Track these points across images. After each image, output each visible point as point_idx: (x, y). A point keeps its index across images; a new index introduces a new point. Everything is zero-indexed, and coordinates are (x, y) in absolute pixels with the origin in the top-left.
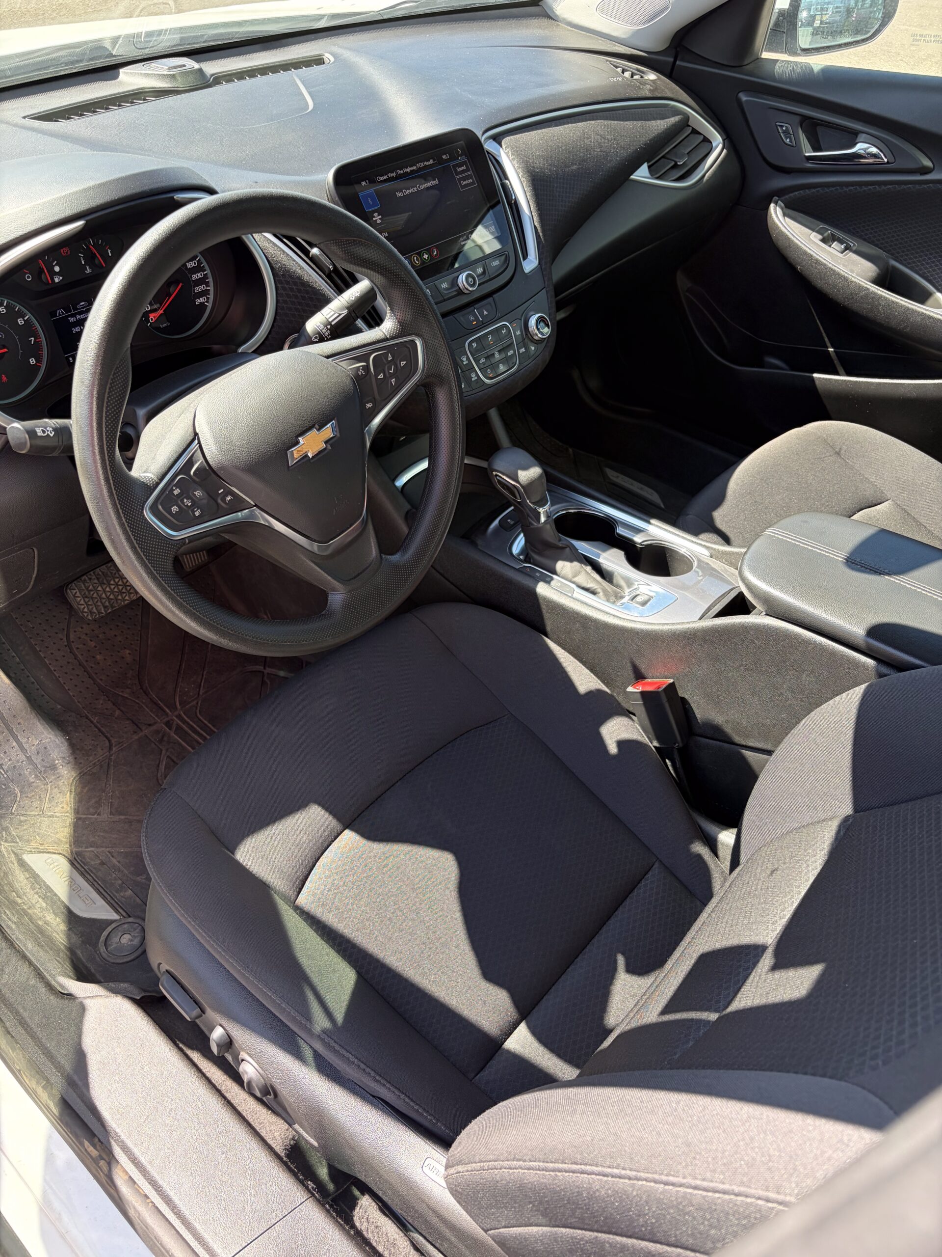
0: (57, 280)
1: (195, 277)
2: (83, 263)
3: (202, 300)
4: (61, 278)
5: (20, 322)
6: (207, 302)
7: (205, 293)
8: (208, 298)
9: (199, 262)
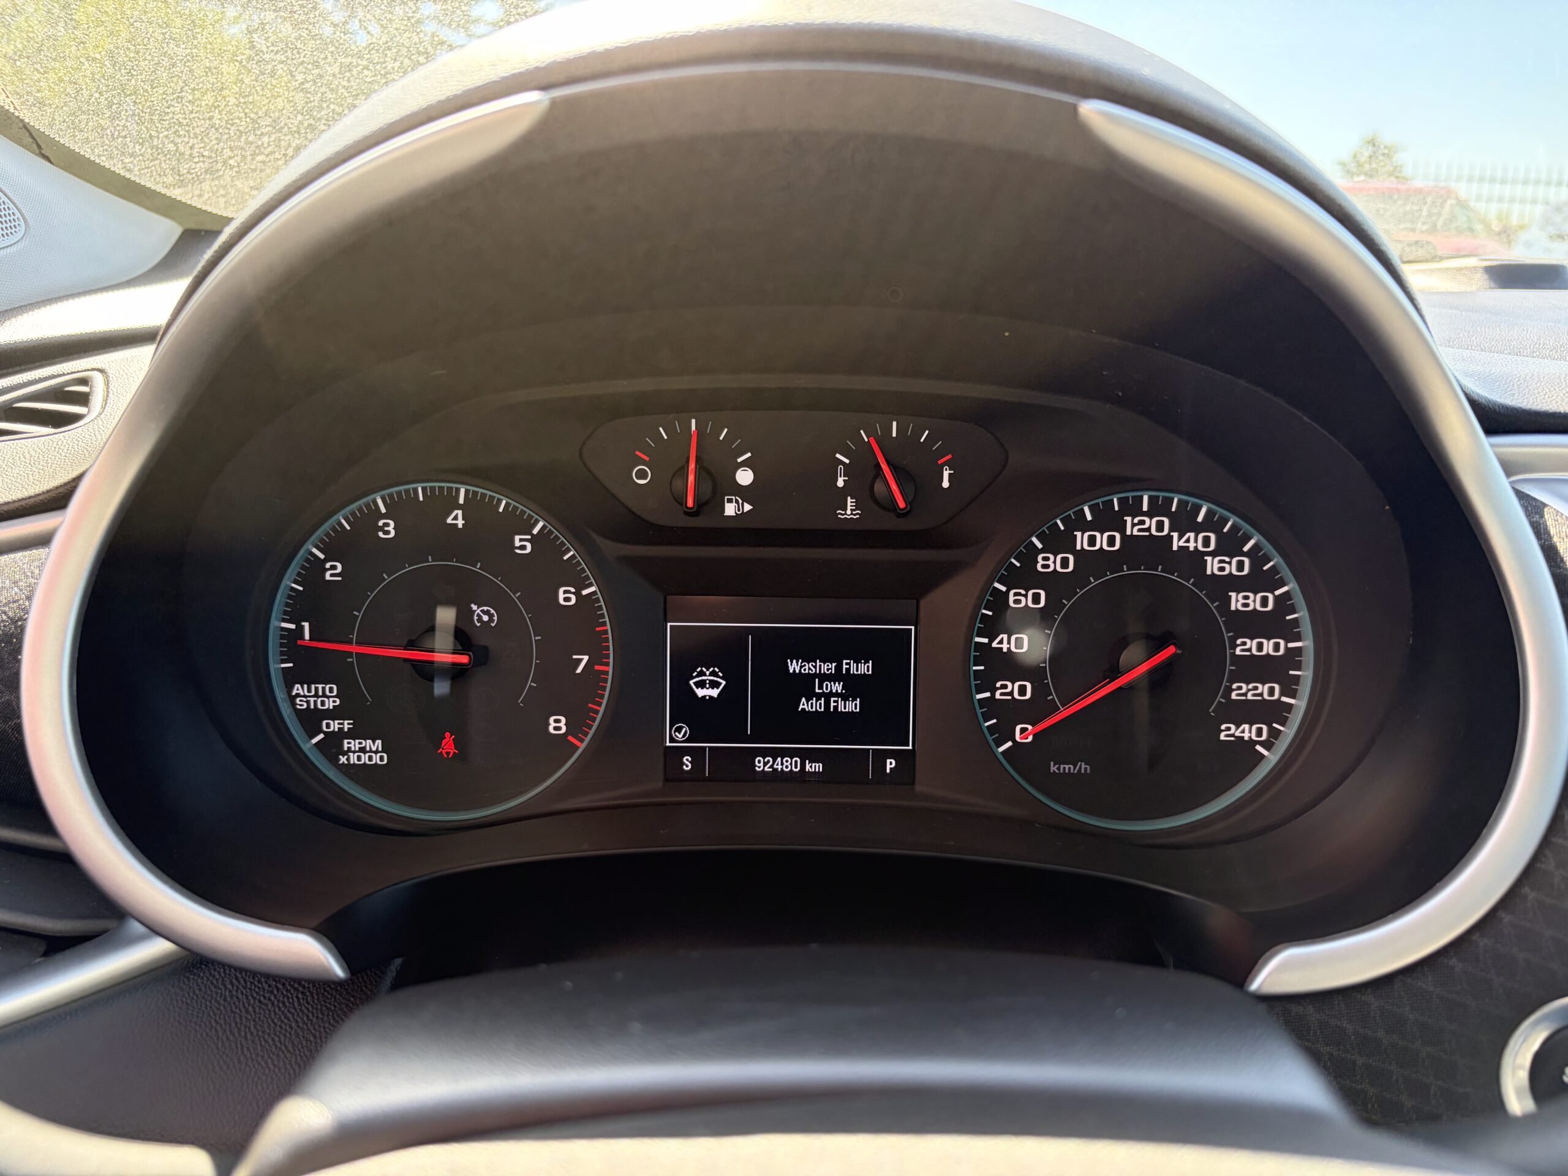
0: (730, 509)
1: (1248, 646)
2: (840, 483)
3: (1247, 732)
4: (747, 507)
5: (565, 596)
6: (1268, 745)
7: (1271, 713)
8: (1274, 734)
9: (1284, 603)
